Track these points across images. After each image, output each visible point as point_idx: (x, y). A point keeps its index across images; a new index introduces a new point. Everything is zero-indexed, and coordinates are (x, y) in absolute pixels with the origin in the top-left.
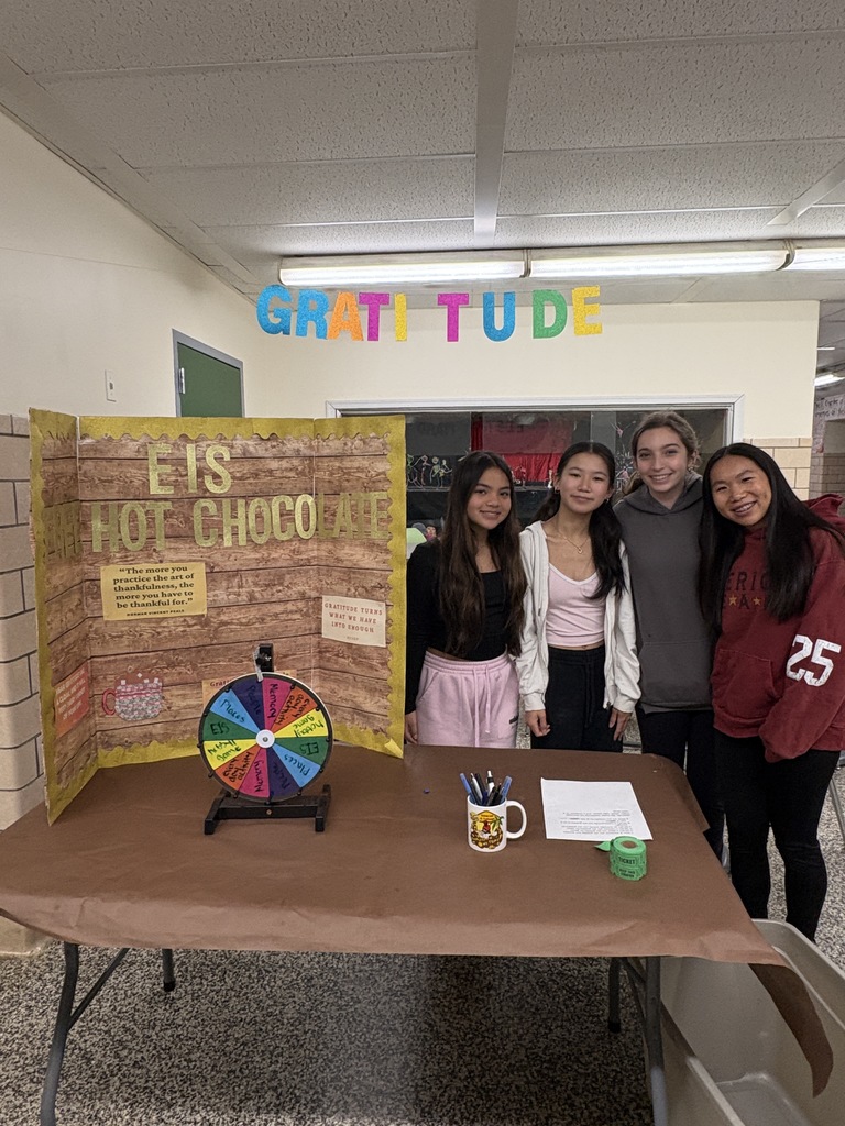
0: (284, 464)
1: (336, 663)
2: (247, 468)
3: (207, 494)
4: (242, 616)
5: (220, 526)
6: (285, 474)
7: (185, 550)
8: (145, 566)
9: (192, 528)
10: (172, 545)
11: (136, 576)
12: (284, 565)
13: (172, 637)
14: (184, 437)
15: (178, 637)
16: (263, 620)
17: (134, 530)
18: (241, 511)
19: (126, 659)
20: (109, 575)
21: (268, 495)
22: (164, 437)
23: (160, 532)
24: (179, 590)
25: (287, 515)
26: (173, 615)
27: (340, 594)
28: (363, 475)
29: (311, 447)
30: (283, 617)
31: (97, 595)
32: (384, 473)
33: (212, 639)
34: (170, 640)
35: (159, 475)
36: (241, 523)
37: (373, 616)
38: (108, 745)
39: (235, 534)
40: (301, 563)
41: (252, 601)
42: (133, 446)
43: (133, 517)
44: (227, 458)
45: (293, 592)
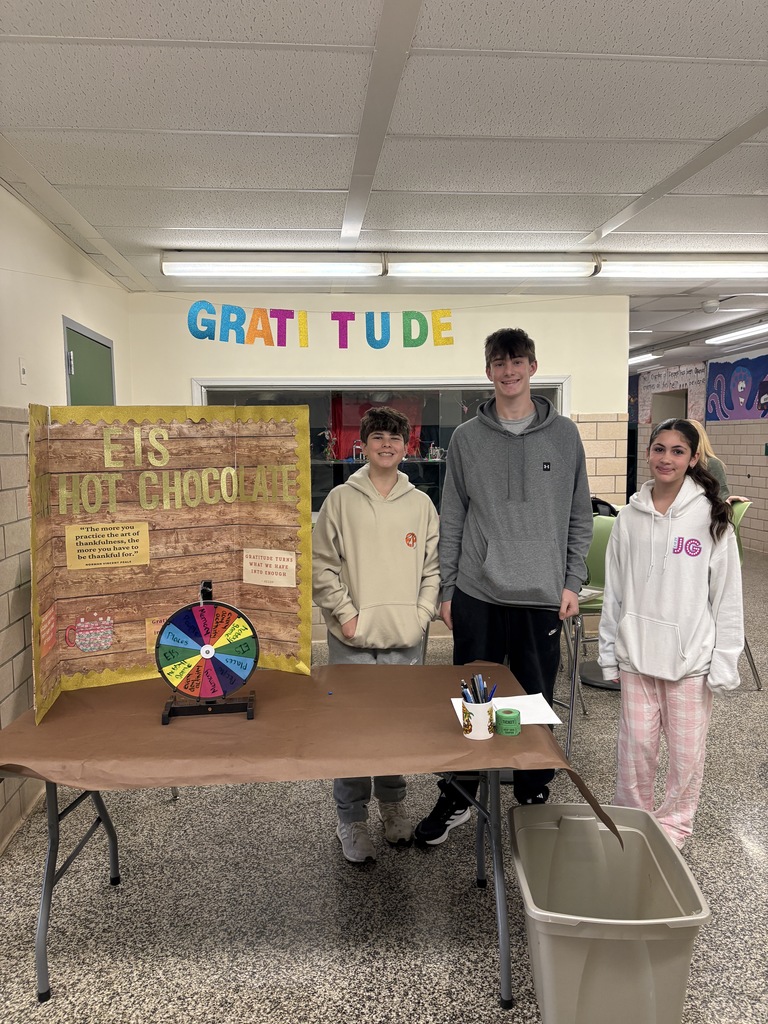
0: (212, 442)
1: (255, 603)
2: (182, 445)
3: (150, 467)
4: (177, 565)
5: (160, 493)
6: (212, 451)
7: (132, 513)
8: (100, 525)
9: (138, 494)
10: (122, 508)
11: (94, 533)
12: (212, 524)
13: (122, 583)
14: (132, 422)
15: (126, 583)
16: (195, 569)
17: (92, 496)
18: (177, 480)
19: (84, 601)
20: (71, 533)
21: (198, 468)
22: (116, 422)
23: (113, 498)
24: (128, 544)
25: (214, 484)
26: (123, 565)
27: (258, 547)
28: (276, 452)
29: (233, 429)
30: (212, 566)
31: (62, 549)
32: (293, 450)
33: (154, 584)
34: (120, 585)
35: (112, 452)
36: (177, 490)
37: (285, 563)
38: (70, 672)
39: (172, 499)
40: (226, 522)
41: (186, 553)
42: (91, 429)
43: (91, 485)
44: (166, 438)
45: (220, 546)
